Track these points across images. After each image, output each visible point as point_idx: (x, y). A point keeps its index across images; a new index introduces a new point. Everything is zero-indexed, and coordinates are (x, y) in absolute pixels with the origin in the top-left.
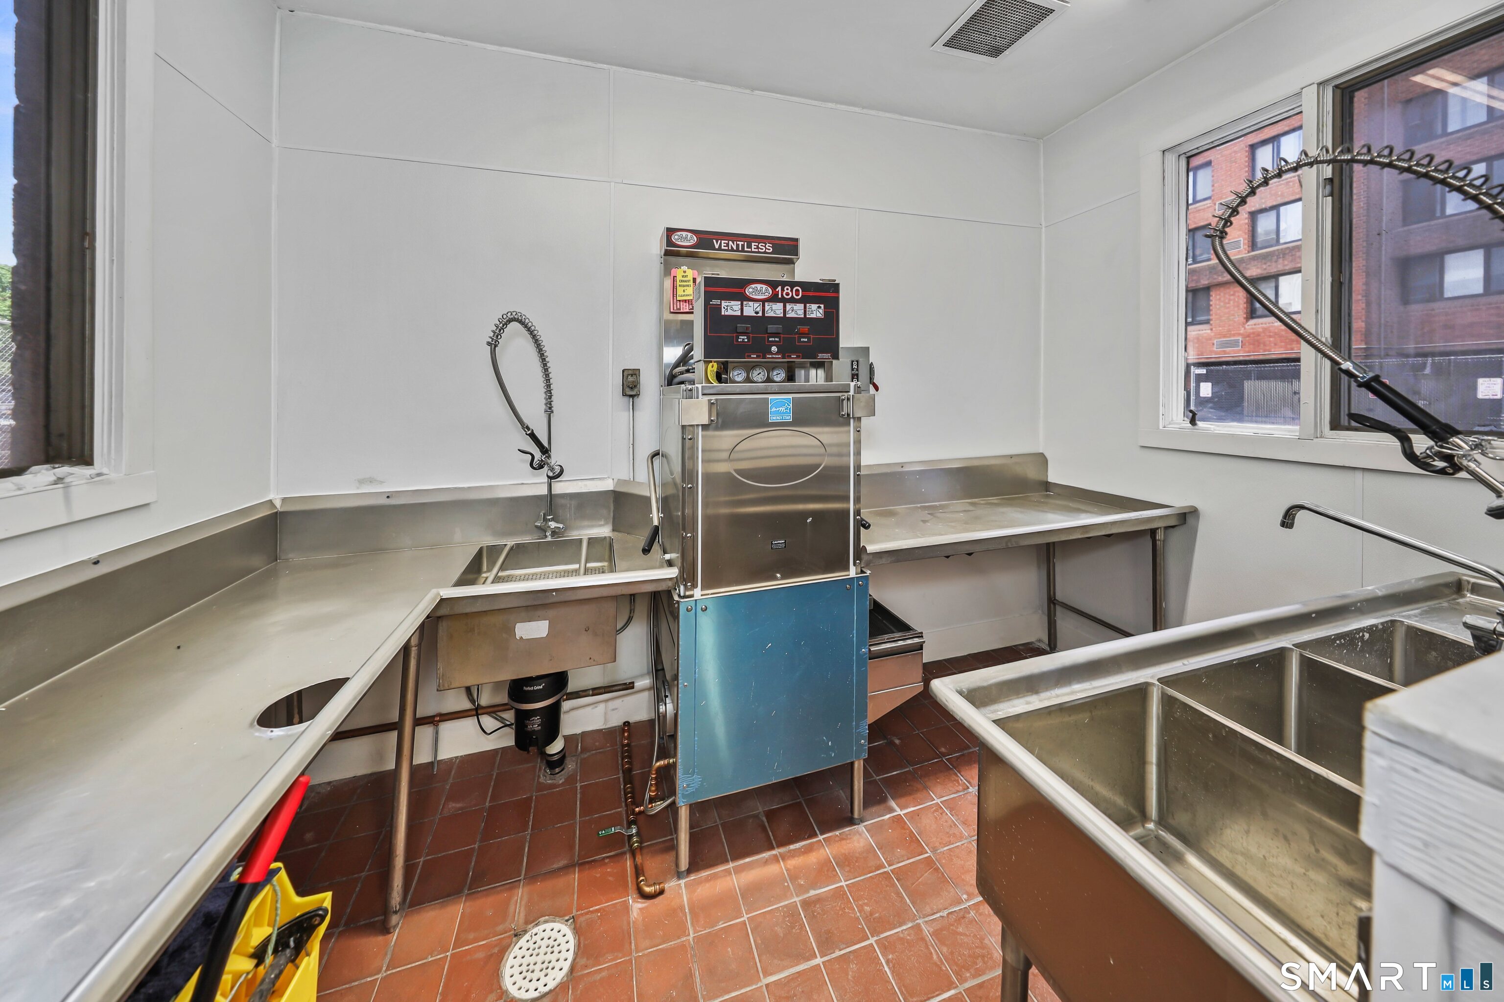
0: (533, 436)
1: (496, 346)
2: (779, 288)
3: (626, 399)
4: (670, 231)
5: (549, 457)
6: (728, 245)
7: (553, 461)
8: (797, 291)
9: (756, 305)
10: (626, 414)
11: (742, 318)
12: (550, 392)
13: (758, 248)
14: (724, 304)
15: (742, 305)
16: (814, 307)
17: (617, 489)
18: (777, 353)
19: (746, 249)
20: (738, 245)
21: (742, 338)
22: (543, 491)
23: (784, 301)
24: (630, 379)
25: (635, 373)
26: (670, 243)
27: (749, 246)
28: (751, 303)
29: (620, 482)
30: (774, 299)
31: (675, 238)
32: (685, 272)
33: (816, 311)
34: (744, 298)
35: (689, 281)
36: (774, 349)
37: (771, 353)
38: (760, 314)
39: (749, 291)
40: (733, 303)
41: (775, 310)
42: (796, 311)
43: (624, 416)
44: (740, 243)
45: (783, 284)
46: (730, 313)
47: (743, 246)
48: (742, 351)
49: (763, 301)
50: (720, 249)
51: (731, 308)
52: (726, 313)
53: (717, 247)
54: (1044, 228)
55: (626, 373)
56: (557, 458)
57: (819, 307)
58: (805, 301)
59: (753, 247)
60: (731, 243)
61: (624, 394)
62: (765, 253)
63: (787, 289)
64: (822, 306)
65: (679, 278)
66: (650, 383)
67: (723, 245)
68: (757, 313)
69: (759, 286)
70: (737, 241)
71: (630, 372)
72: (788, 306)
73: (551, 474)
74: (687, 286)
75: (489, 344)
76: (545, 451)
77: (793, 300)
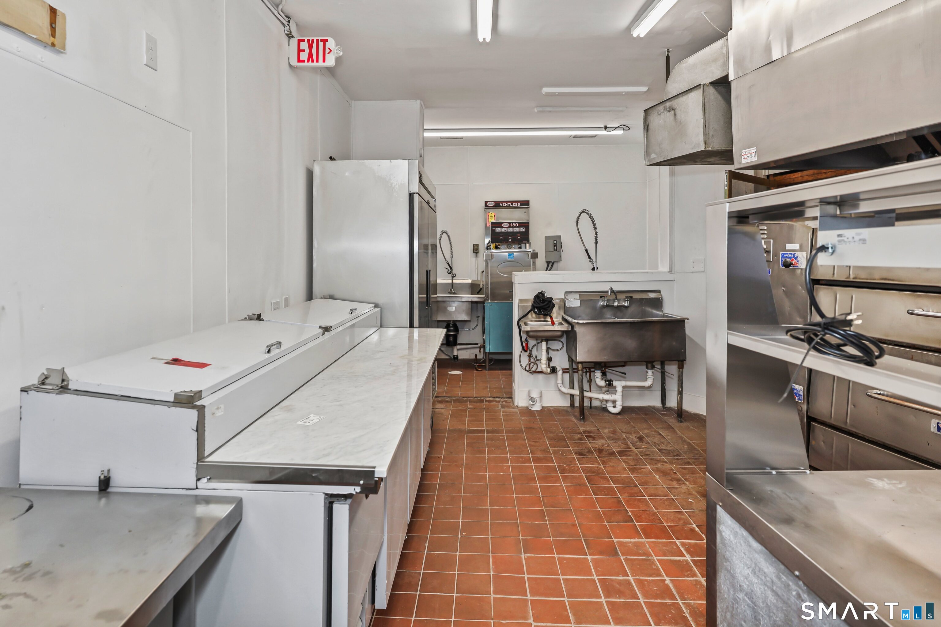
0: (448, 264)
1: (441, 240)
2: (511, 224)
3: (474, 254)
4: (486, 202)
5: (452, 270)
6: (505, 205)
7: (453, 272)
8: (517, 224)
9: (505, 229)
10: (474, 259)
11: (501, 232)
12: (452, 251)
13: (515, 205)
14: (496, 229)
15: (501, 229)
16: (522, 228)
17: (472, 283)
18: (511, 241)
19: (511, 205)
20: (508, 205)
21: (501, 237)
22: (450, 281)
23: (513, 227)
24: (476, 247)
25: (477, 245)
26: (486, 206)
27: (512, 204)
28: (503, 228)
29: (473, 281)
30: (510, 227)
31: (488, 204)
32: (491, 214)
33: (522, 230)
34: (501, 227)
35: (492, 216)
36: (510, 240)
37: (509, 241)
38: (506, 231)
39: (503, 225)
40: (499, 228)
41: (510, 230)
42: (516, 230)
43: (474, 260)
44: (509, 204)
45: (513, 223)
46: (498, 231)
47: (510, 204)
48: (501, 241)
49: (507, 228)
50: (502, 206)
51: (498, 230)
52: (497, 231)
53: (501, 205)
54: (648, 182)
55: (474, 245)
56: (454, 271)
57: (523, 228)
58: (519, 227)
59: (513, 204)
60: (506, 204)
61: (474, 252)
62: (517, 206)
63: (514, 224)
64: (524, 228)
65: (490, 216)
66: (482, 249)
67: (503, 205)
68: (505, 231)
69: (506, 224)
70: (508, 203)
71: (476, 245)
72: (514, 229)
73: (453, 276)
74: (492, 218)
75: (439, 239)
76: (451, 268)
77: (515, 227)
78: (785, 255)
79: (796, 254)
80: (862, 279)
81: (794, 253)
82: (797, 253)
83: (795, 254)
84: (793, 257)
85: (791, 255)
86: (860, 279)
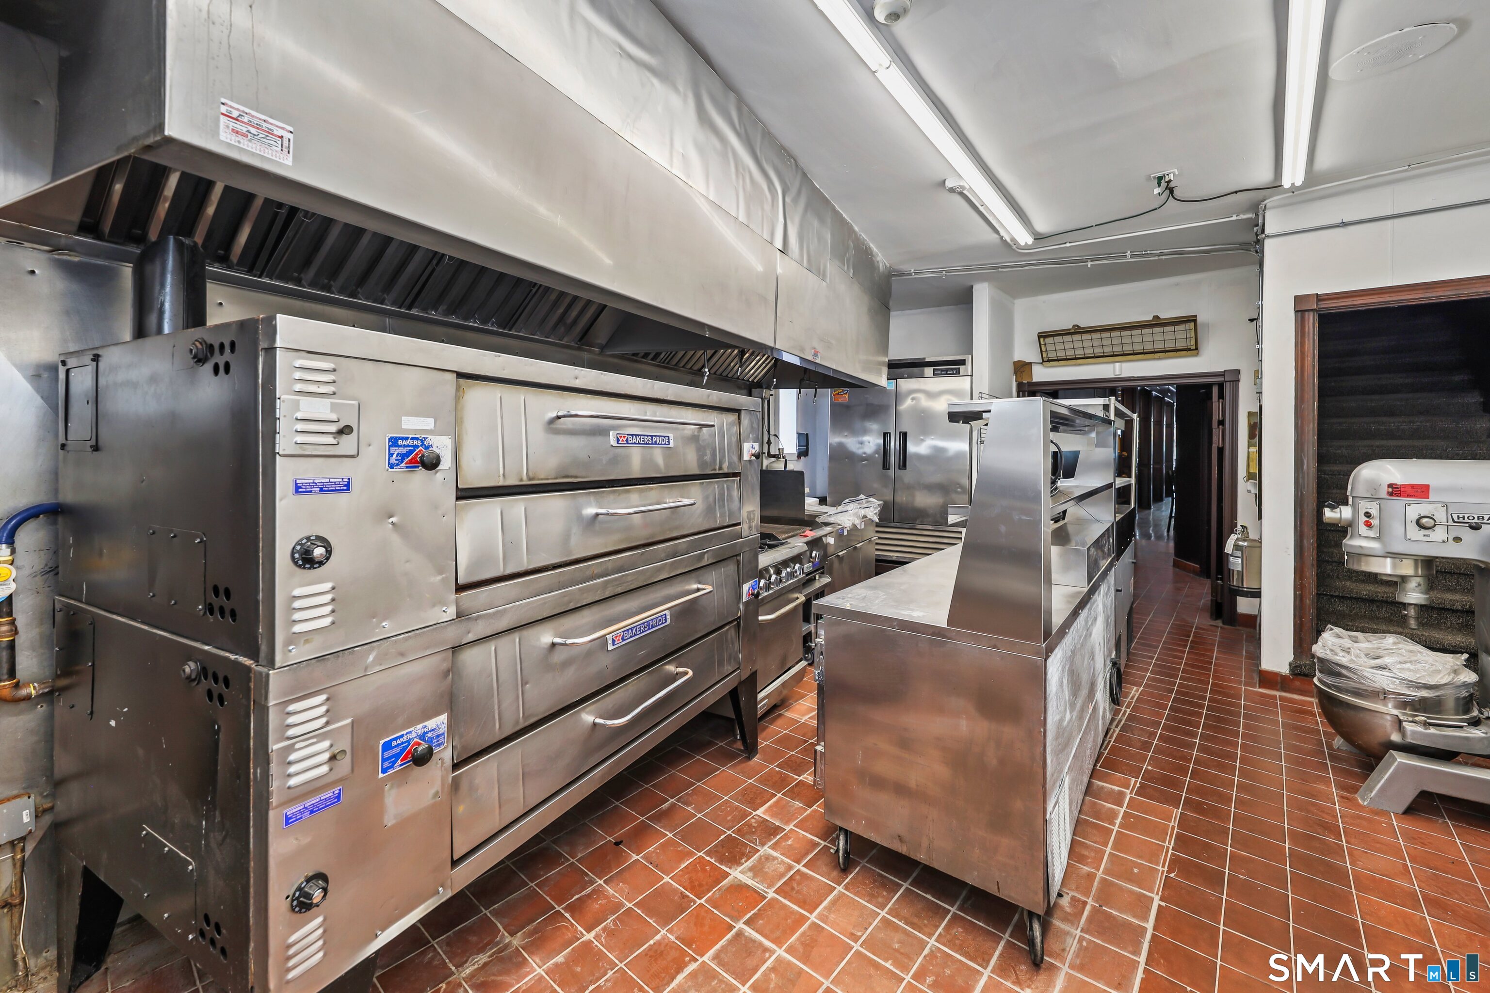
78: (400, 442)
79: (429, 439)
80: (542, 479)
81: (423, 436)
82: (430, 437)
83: (425, 438)
84: (421, 446)
85: (415, 442)
86: (539, 479)
